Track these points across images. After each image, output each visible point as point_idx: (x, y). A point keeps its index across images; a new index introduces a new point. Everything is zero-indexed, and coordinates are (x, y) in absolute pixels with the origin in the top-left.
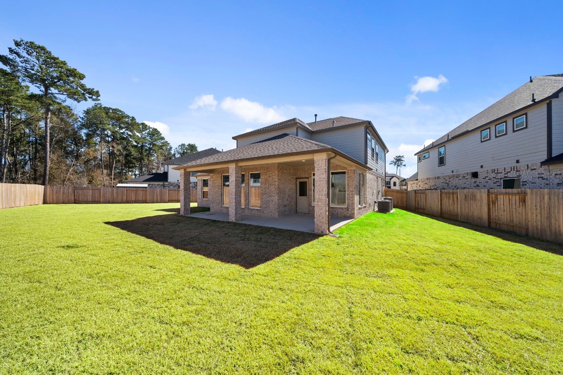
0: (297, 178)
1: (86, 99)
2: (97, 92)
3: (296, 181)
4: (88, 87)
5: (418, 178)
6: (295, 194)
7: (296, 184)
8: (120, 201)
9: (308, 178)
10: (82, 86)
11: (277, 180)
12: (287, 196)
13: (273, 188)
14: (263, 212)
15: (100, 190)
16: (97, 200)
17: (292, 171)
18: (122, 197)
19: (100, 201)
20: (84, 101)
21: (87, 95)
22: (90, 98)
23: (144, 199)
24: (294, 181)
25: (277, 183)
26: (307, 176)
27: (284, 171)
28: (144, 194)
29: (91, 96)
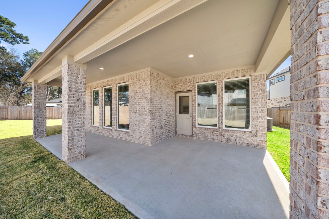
0: (176, 93)
1: (18, 43)
2: (26, 37)
3: (176, 96)
4: (17, 33)
5: (270, 98)
6: (174, 112)
7: (176, 100)
8: (28, 117)
9: (191, 91)
10: (13, 32)
11: (149, 91)
12: (164, 114)
13: (143, 104)
14: (132, 136)
15: (8, 109)
16: (4, 117)
17: (171, 83)
18: (30, 114)
19: (7, 118)
20: (17, 44)
21: (18, 39)
22: (21, 41)
23: (50, 116)
24: (173, 95)
25: (149, 97)
26: (189, 89)
27: (160, 81)
28: (50, 112)
29: (21, 40)
